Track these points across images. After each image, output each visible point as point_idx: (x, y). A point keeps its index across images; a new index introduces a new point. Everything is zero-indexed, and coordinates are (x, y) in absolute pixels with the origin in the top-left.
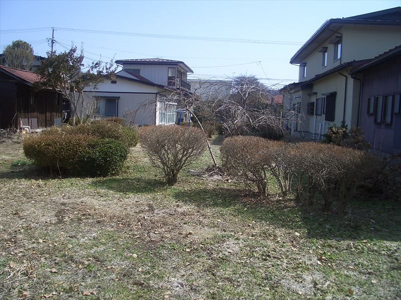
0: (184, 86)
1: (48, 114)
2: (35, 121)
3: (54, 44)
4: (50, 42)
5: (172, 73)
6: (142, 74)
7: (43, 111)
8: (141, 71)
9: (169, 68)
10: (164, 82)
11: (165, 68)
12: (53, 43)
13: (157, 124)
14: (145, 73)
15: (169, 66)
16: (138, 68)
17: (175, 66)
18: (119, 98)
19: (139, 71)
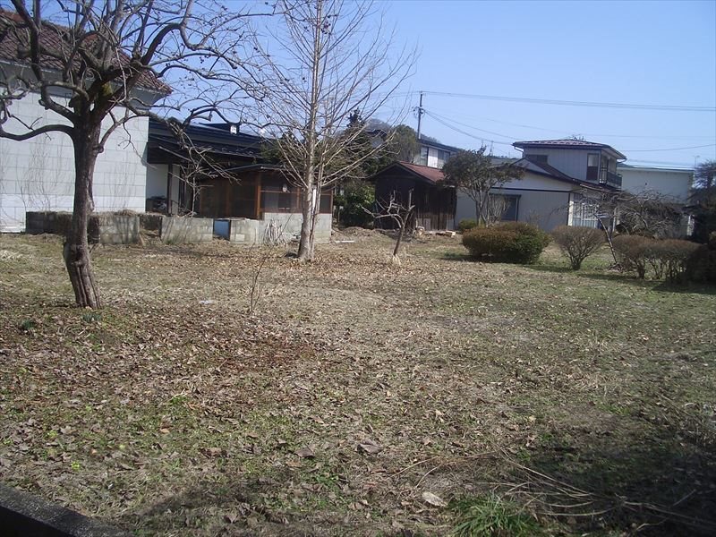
0: (611, 181)
1: (441, 215)
2: (428, 221)
3: (422, 115)
4: (417, 112)
5: (594, 162)
6: (551, 162)
7: (436, 212)
8: (549, 158)
9: (589, 154)
10: (583, 176)
11: (583, 154)
12: (420, 113)
13: (570, 224)
14: (554, 160)
15: (589, 151)
16: (545, 154)
17: (597, 152)
18: (520, 196)
19: (545, 158)
